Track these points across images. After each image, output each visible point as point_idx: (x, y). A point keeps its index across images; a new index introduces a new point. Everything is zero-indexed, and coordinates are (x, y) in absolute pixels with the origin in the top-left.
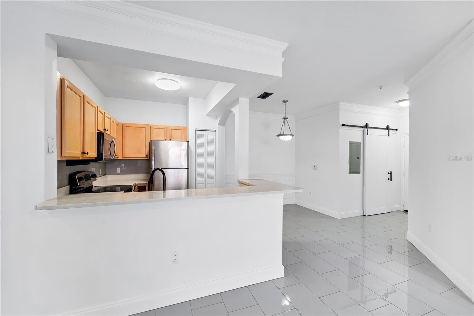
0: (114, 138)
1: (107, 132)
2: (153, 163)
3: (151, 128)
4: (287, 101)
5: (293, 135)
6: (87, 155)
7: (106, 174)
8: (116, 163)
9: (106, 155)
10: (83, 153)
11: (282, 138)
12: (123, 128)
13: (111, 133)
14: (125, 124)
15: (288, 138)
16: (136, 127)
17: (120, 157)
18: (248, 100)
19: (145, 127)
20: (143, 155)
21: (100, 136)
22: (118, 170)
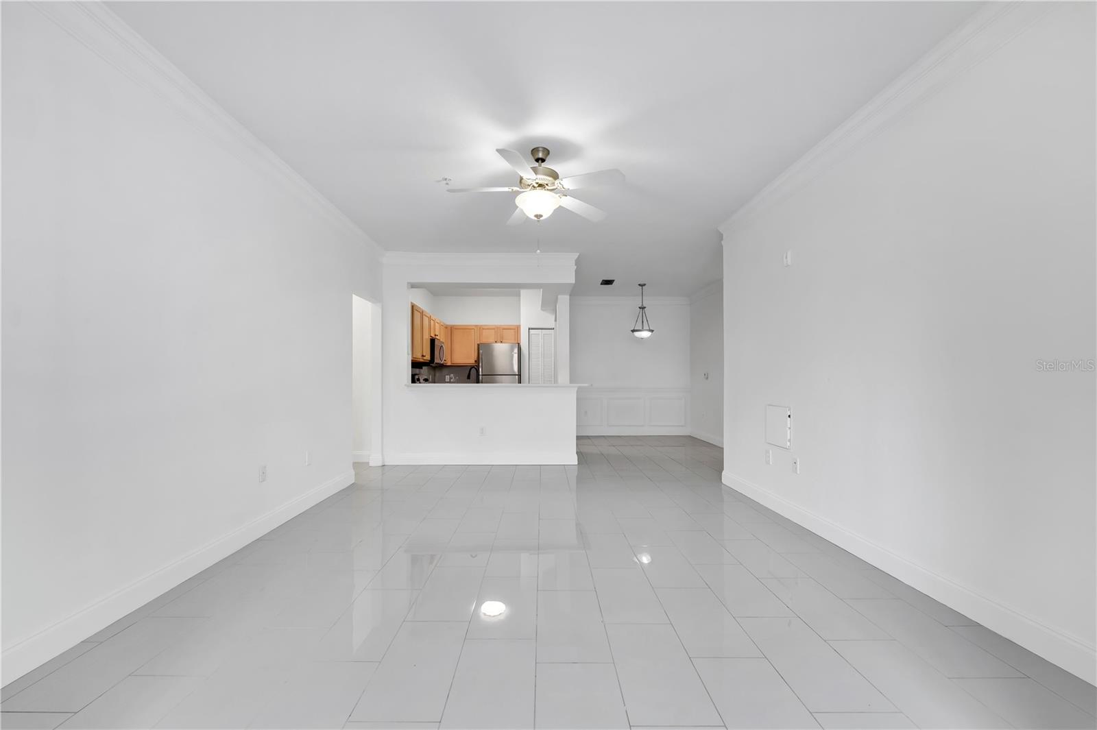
0: (443, 343)
1: (437, 337)
2: (480, 370)
3: (481, 328)
4: (645, 285)
5: (652, 331)
6: (424, 358)
7: (436, 381)
8: (445, 371)
9: (437, 361)
10: (423, 356)
11: (637, 334)
12: (451, 330)
13: (441, 337)
14: (454, 326)
15: (645, 334)
16: (465, 329)
17: (449, 364)
18: (568, 297)
19: (473, 327)
20: (471, 360)
21: (433, 341)
22: (447, 378)
